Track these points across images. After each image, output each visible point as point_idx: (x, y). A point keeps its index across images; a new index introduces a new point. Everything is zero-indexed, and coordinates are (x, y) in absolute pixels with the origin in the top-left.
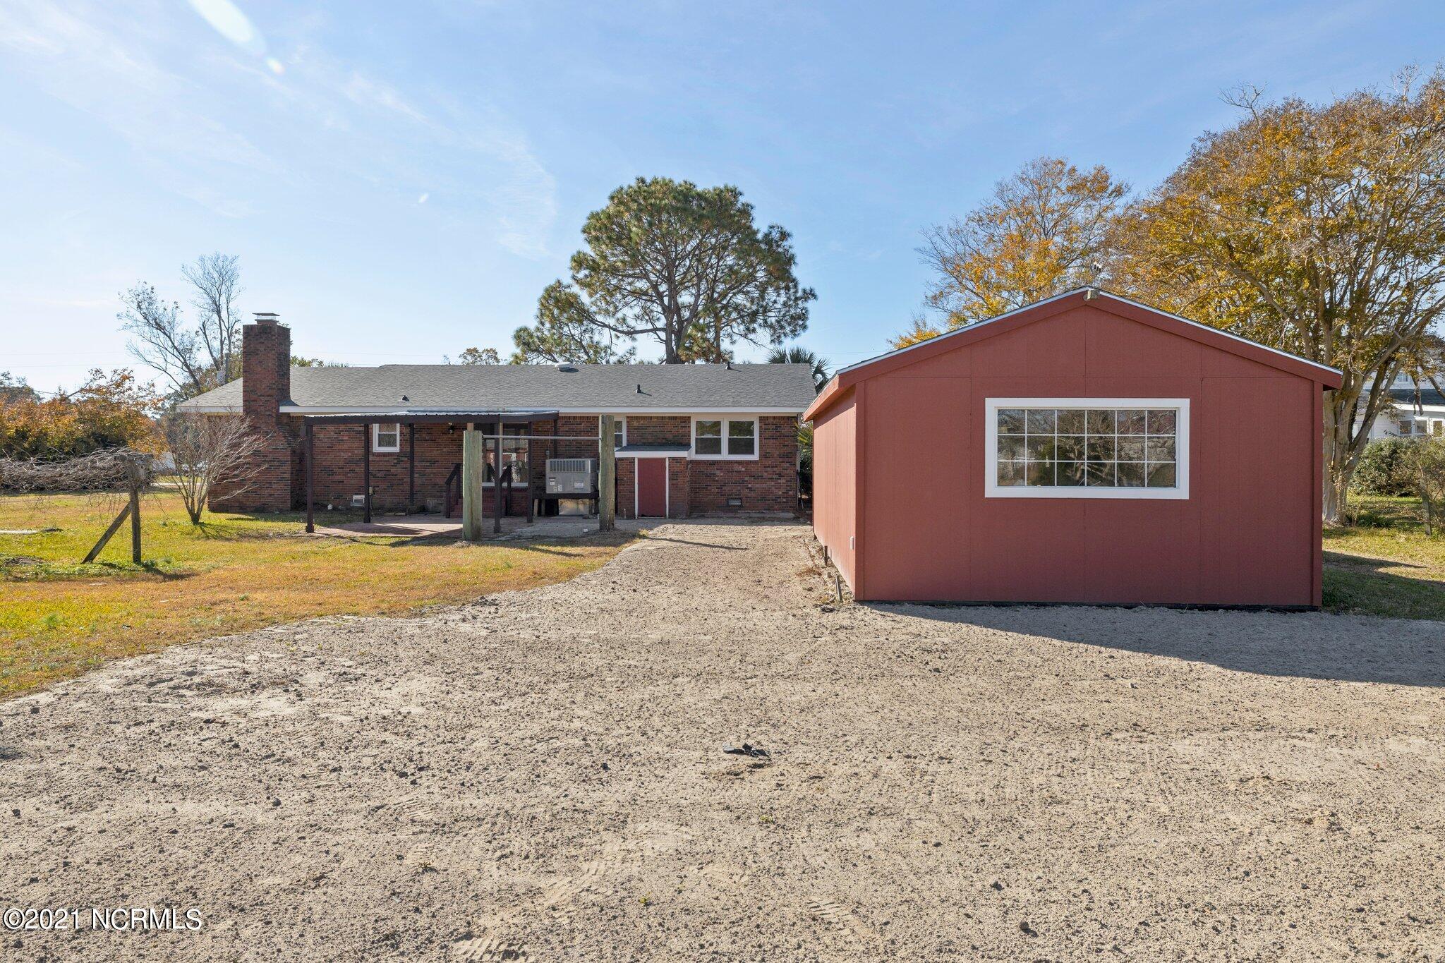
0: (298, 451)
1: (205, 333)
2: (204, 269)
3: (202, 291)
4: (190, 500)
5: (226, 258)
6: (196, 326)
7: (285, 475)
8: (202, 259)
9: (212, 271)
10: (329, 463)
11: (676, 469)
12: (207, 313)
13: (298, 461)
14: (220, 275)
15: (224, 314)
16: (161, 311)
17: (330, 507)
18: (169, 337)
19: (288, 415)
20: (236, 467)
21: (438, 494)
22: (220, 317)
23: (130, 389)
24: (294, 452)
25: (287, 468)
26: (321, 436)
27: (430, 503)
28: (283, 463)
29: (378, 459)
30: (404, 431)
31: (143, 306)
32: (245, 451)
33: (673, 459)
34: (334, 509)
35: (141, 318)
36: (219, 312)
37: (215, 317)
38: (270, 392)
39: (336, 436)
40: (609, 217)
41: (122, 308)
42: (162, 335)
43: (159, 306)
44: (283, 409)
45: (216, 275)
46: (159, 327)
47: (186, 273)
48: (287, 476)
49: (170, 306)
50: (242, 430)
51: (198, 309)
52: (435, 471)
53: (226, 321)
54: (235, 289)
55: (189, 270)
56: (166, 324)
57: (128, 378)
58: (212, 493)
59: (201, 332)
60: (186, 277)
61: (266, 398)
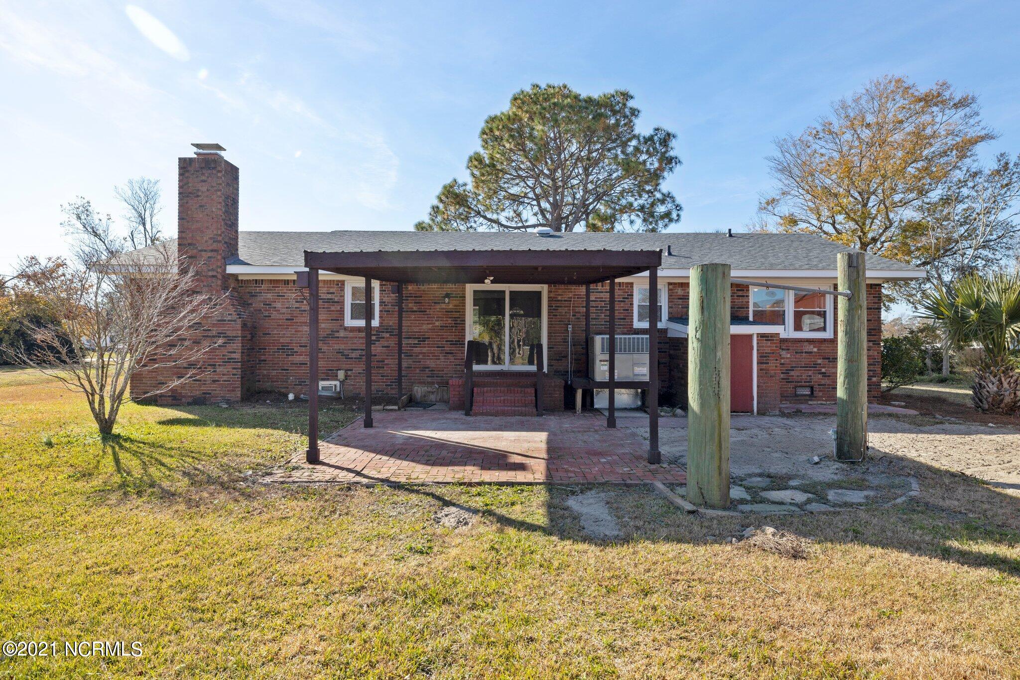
0: (249, 324)
1: (133, 240)
2: (132, 190)
3: (130, 207)
4: (97, 398)
5: (149, 182)
6: (127, 234)
7: (233, 356)
8: (131, 182)
9: (139, 191)
10: (288, 340)
11: (768, 350)
12: (135, 224)
13: (249, 337)
14: (146, 195)
15: (148, 226)
16: (97, 222)
17: (291, 397)
18: (104, 242)
19: (235, 276)
20: (172, 345)
21: (429, 380)
22: (145, 228)
23: (64, 275)
24: (244, 325)
25: (237, 345)
26: (278, 305)
27: (419, 391)
28: (230, 339)
29: (351, 335)
30: (386, 299)
31: (83, 217)
32: (185, 318)
33: (762, 336)
34: (297, 399)
35: (81, 227)
36: (144, 224)
37: (141, 228)
38: (215, 246)
39: (297, 305)
40: (509, 118)
41: (64, 217)
42: (98, 241)
43: (95, 219)
44: (231, 269)
45: (142, 195)
46: (96, 234)
47: (118, 193)
48: (237, 356)
49: (104, 219)
50: (183, 286)
51: (127, 222)
52: (425, 350)
53: (150, 231)
54: (157, 206)
55: (120, 190)
56: (101, 232)
57: (62, 266)
58: (135, 378)
59: (129, 239)
60: (118, 196)
61: (210, 254)
